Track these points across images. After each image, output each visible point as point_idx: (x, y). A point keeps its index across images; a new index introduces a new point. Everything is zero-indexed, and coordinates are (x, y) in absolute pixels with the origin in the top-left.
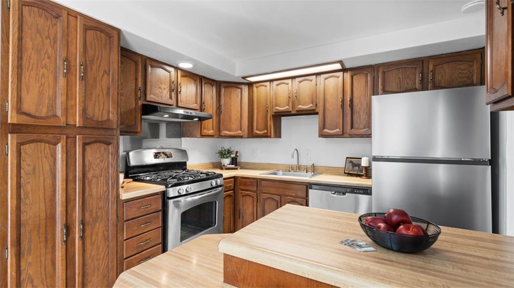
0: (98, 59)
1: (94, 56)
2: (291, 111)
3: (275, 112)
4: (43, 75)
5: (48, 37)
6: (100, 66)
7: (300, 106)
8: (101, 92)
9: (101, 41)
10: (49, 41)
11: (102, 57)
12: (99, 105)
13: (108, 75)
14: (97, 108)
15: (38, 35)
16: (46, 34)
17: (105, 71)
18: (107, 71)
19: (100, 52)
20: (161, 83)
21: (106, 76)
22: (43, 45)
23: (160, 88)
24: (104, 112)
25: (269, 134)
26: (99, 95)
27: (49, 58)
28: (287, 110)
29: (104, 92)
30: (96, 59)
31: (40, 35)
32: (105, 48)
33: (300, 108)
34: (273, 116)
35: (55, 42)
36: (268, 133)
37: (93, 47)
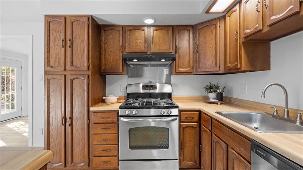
0: (78, 35)
1: (77, 34)
2: (261, 30)
3: (245, 38)
4: (56, 49)
5: (58, 32)
6: (79, 38)
7: (272, 18)
8: (80, 52)
9: (80, 25)
10: (58, 33)
11: (80, 33)
12: (79, 59)
13: (84, 42)
14: (78, 60)
15: (55, 32)
16: (57, 30)
17: (82, 40)
18: (83, 40)
19: (79, 32)
20: (137, 39)
21: (82, 43)
22: (56, 35)
23: (136, 43)
24: (82, 62)
25: (239, 67)
26: (79, 54)
27: (58, 41)
28: (256, 31)
29: (82, 52)
30: (77, 35)
31: (56, 32)
32: (82, 28)
33: (273, 19)
34: (243, 43)
35: (61, 33)
36: (237, 65)
37: (76, 29)
